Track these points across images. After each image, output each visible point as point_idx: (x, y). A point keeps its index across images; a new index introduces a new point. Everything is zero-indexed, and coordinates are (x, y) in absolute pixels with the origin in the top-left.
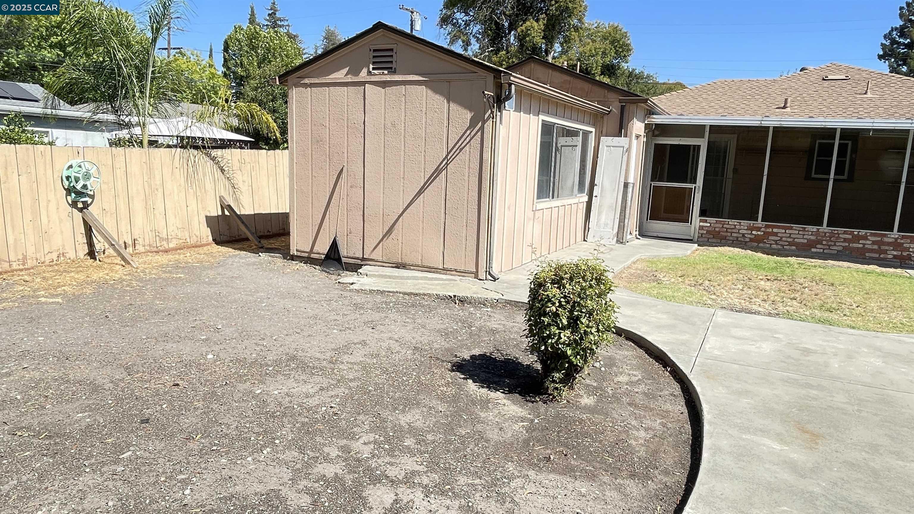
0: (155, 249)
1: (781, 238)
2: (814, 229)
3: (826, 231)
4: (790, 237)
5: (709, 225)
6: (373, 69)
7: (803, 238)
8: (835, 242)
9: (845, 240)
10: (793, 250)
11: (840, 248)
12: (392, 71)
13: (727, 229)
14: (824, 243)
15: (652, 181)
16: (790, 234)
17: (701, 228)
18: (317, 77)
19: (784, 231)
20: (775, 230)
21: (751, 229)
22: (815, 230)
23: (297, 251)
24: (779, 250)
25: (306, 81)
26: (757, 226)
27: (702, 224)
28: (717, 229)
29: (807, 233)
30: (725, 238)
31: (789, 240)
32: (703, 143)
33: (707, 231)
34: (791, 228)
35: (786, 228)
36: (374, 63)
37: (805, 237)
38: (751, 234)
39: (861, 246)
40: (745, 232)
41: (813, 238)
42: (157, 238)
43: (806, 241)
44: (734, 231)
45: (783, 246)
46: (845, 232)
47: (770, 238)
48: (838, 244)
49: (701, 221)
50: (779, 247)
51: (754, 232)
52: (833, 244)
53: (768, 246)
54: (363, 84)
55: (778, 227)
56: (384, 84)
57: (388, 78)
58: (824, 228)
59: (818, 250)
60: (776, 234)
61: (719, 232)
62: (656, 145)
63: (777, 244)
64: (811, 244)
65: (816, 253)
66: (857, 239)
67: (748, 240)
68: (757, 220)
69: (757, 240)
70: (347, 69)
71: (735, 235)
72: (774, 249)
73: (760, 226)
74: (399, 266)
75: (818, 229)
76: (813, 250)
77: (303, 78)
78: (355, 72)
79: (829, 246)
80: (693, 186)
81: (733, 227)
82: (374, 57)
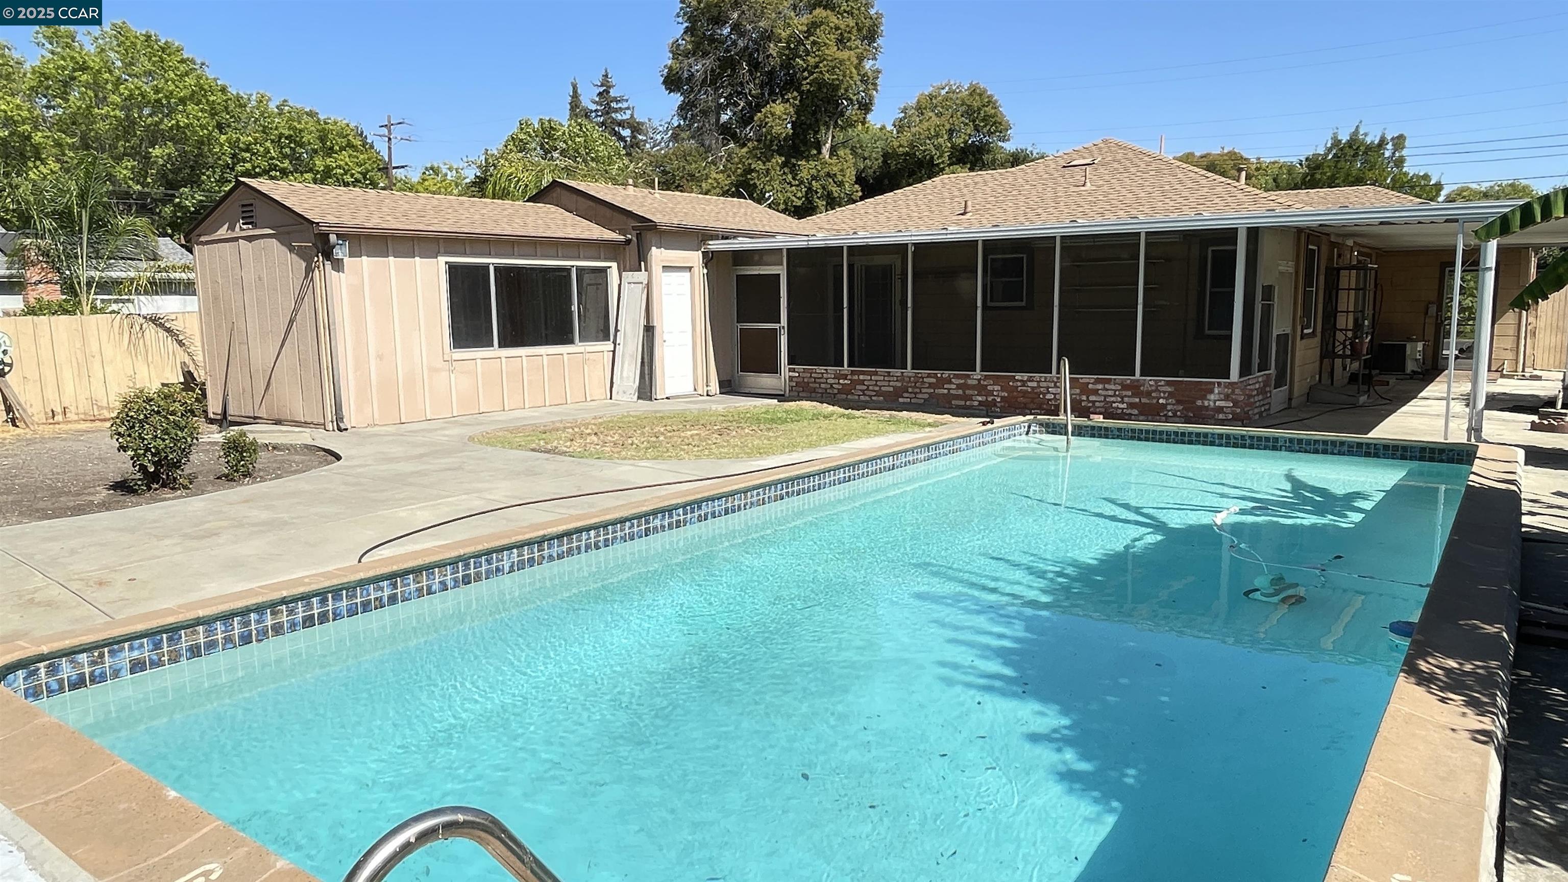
0: (93, 418)
1: (868, 386)
2: (897, 372)
3: (910, 374)
4: (876, 385)
5: (797, 375)
6: (243, 224)
7: (889, 386)
8: (920, 388)
9: (931, 385)
10: (879, 402)
11: (926, 396)
12: (255, 226)
13: (815, 378)
14: (910, 390)
15: (738, 322)
16: (876, 381)
17: (791, 378)
18: (209, 234)
19: (869, 378)
20: (861, 377)
21: (838, 377)
22: (899, 374)
23: (214, 413)
24: (867, 402)
25: (203, 239)
26: (842, 372)
27: (791, 374)
28: (806, 380)
29: (891, 379)
30: (814, 390)
31: (877, 388)
32: (781, 271)
33: (797, 383)
34: (876, 374)
35: (871, 374)
36: (243, 218)
37: (891, 383)
38: (839, 383)
39: (946, 391)
40: (832, 381)
41: (899, 384)
42: (95, 407)
43: (891, 389)
44: (822, 380)
45: (870, 396)
46: (929, 376)
47: (858, 387)
48: (924, 390)
49: (790, 370)
50: (867, 398)
51: (841, 381)
52: (918, 390)
53: (857, 397)
54: (236, 239)
55: (863, 373)
56: (250, 239)
57: (251, 233)
58: (909, 371)
59: (905, 400)
60: (862, 382)
61: (808, 383)
62: (737, 276)
63: (864, 395)
64: (898, 393)
65: (904, 403)
66: (941, 382)
67: (836, 391)
68: (843, 366)
69: (846, 390)
70: (227, 224)
71: (823, 386)
72: (863, 401)
73: (846, 372)
74: (278, 422)
75: (902, 373)
76: (901, 400)
77: (200, 236)
78: (232, 228)
79: (916, 393)
80: (776, 326)
81: (820, 376)
82: (243, 212)
